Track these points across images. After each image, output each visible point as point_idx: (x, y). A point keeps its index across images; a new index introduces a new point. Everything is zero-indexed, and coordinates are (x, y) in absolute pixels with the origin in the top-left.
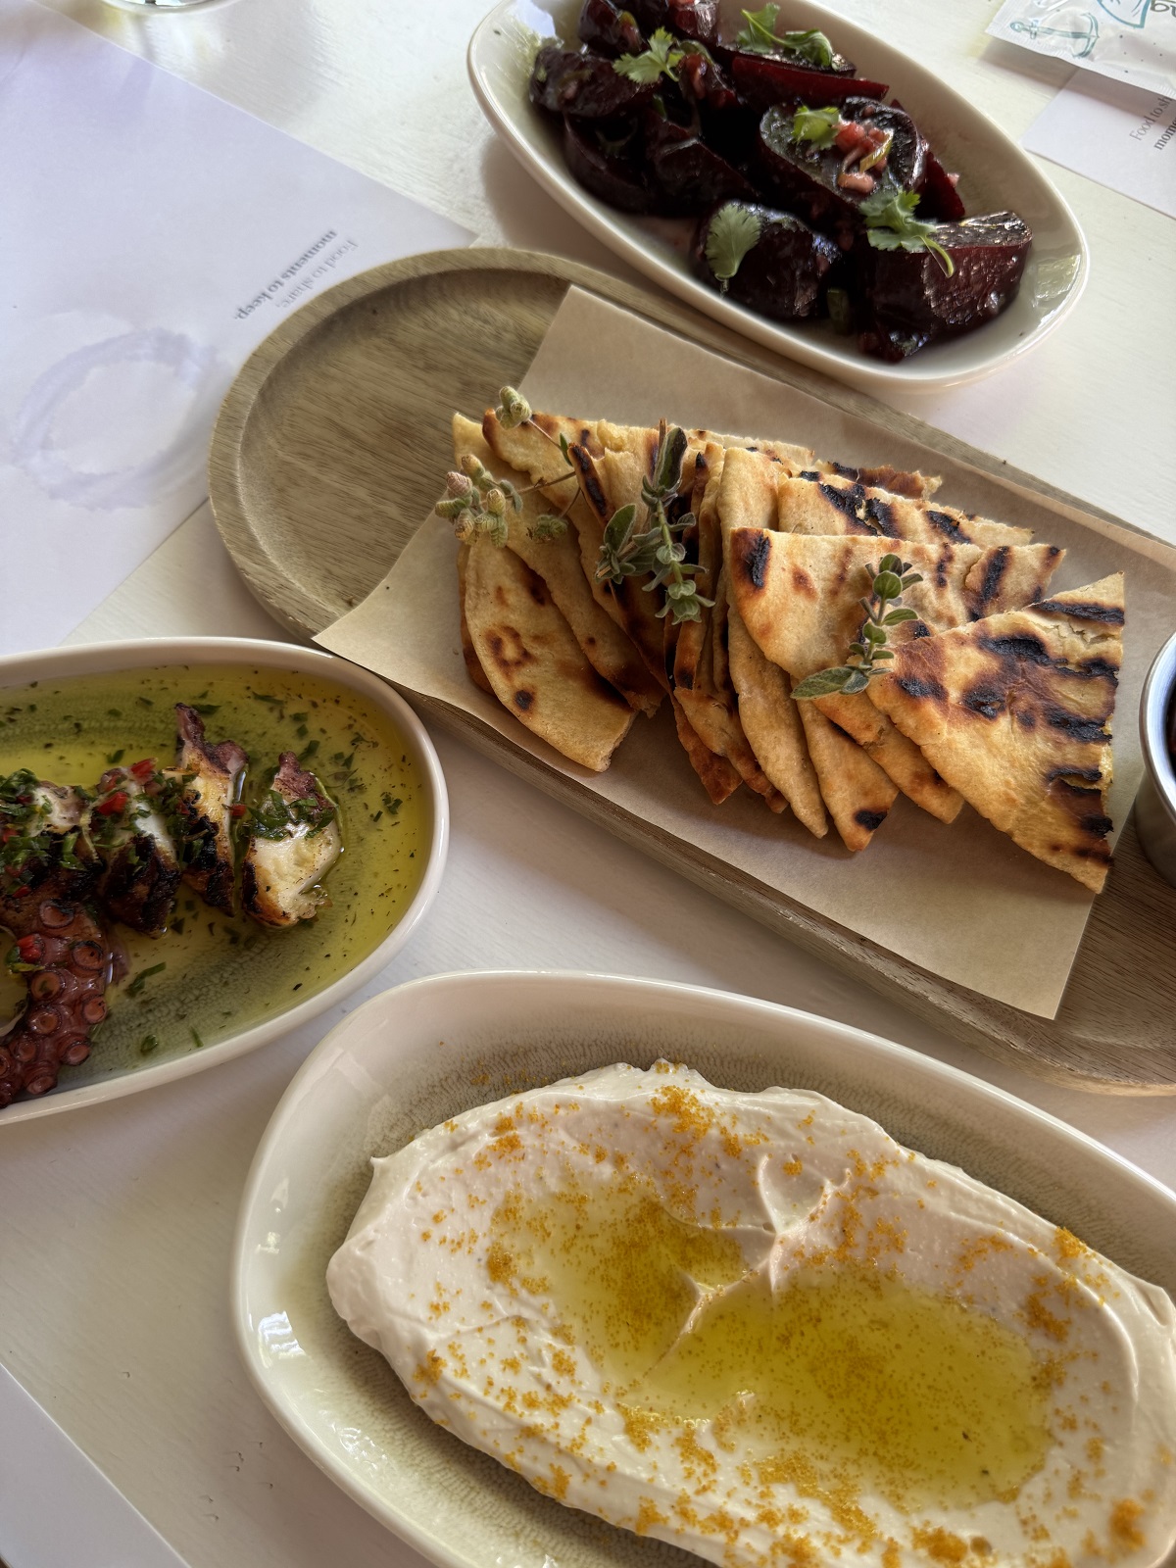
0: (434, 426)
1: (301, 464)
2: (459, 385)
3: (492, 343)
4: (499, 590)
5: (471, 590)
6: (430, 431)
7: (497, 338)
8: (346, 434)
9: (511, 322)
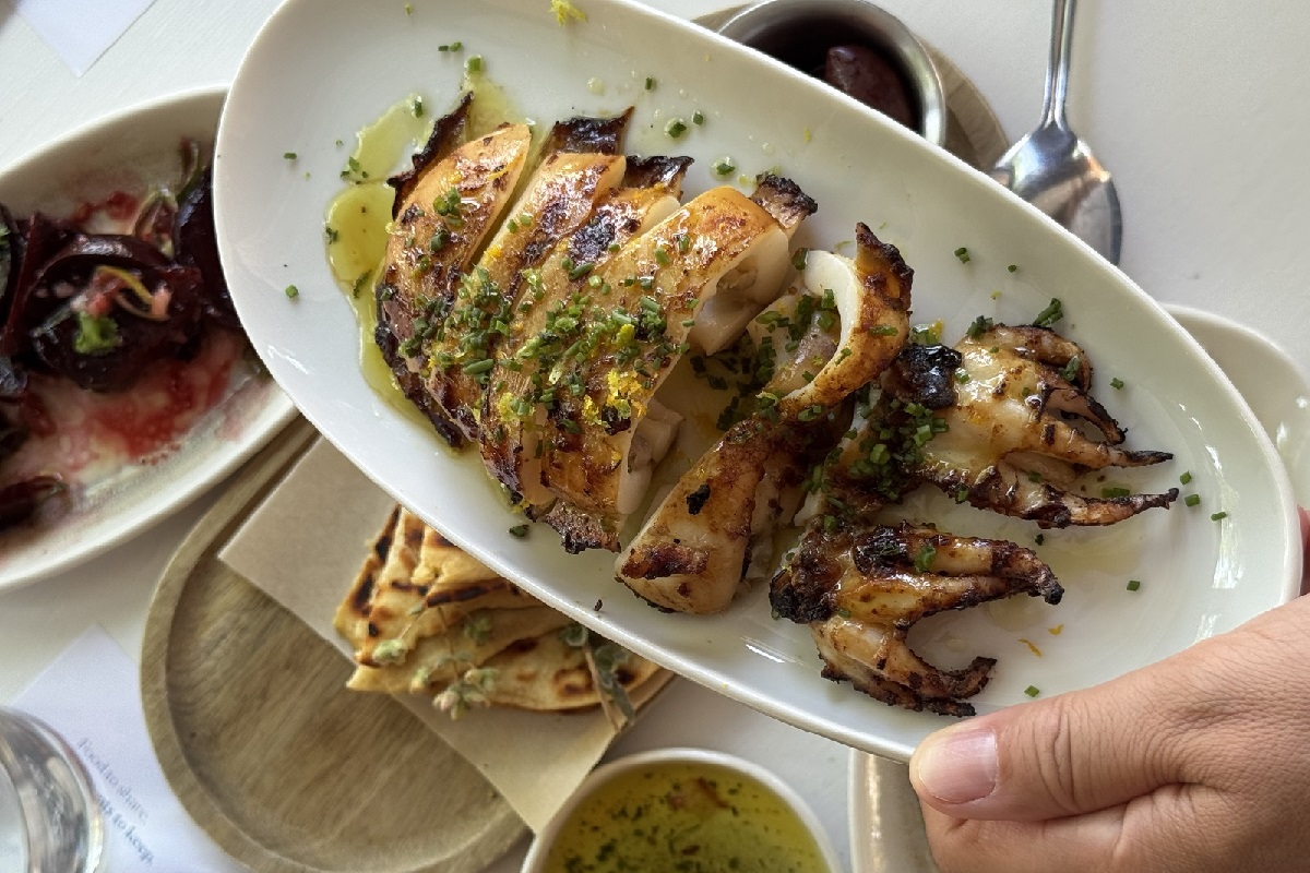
0: (328, 701)
1: (347, 821)
2: (288, 672)
3: (248, 636)
4: (522, 678)
5: (517, 701)
6: (334, 704)
7: (243, 630)
8: (322, 778)
9: (227, 614)
